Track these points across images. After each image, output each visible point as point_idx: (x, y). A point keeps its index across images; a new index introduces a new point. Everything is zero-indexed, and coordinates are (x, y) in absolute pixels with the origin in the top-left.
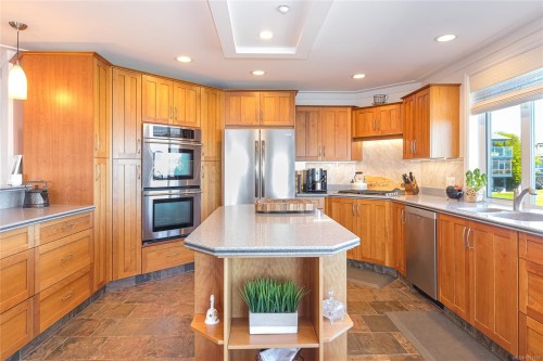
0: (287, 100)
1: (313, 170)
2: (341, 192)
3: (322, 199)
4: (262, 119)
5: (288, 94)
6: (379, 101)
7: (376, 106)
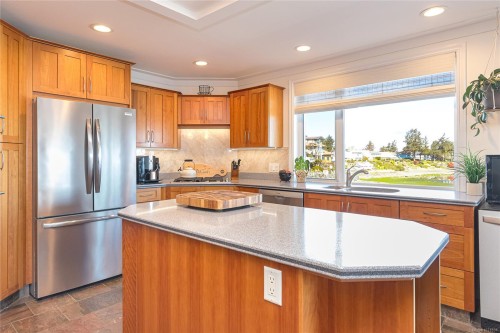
0: (122, 72)
1: (147, 158)
2: (178, 181)
3: (159, 190)
4: (89, 91)
5: (123, 66)
6: (204, 91)
7: (201, 95)
